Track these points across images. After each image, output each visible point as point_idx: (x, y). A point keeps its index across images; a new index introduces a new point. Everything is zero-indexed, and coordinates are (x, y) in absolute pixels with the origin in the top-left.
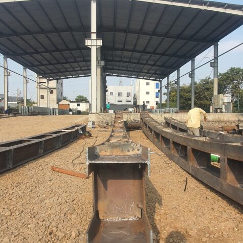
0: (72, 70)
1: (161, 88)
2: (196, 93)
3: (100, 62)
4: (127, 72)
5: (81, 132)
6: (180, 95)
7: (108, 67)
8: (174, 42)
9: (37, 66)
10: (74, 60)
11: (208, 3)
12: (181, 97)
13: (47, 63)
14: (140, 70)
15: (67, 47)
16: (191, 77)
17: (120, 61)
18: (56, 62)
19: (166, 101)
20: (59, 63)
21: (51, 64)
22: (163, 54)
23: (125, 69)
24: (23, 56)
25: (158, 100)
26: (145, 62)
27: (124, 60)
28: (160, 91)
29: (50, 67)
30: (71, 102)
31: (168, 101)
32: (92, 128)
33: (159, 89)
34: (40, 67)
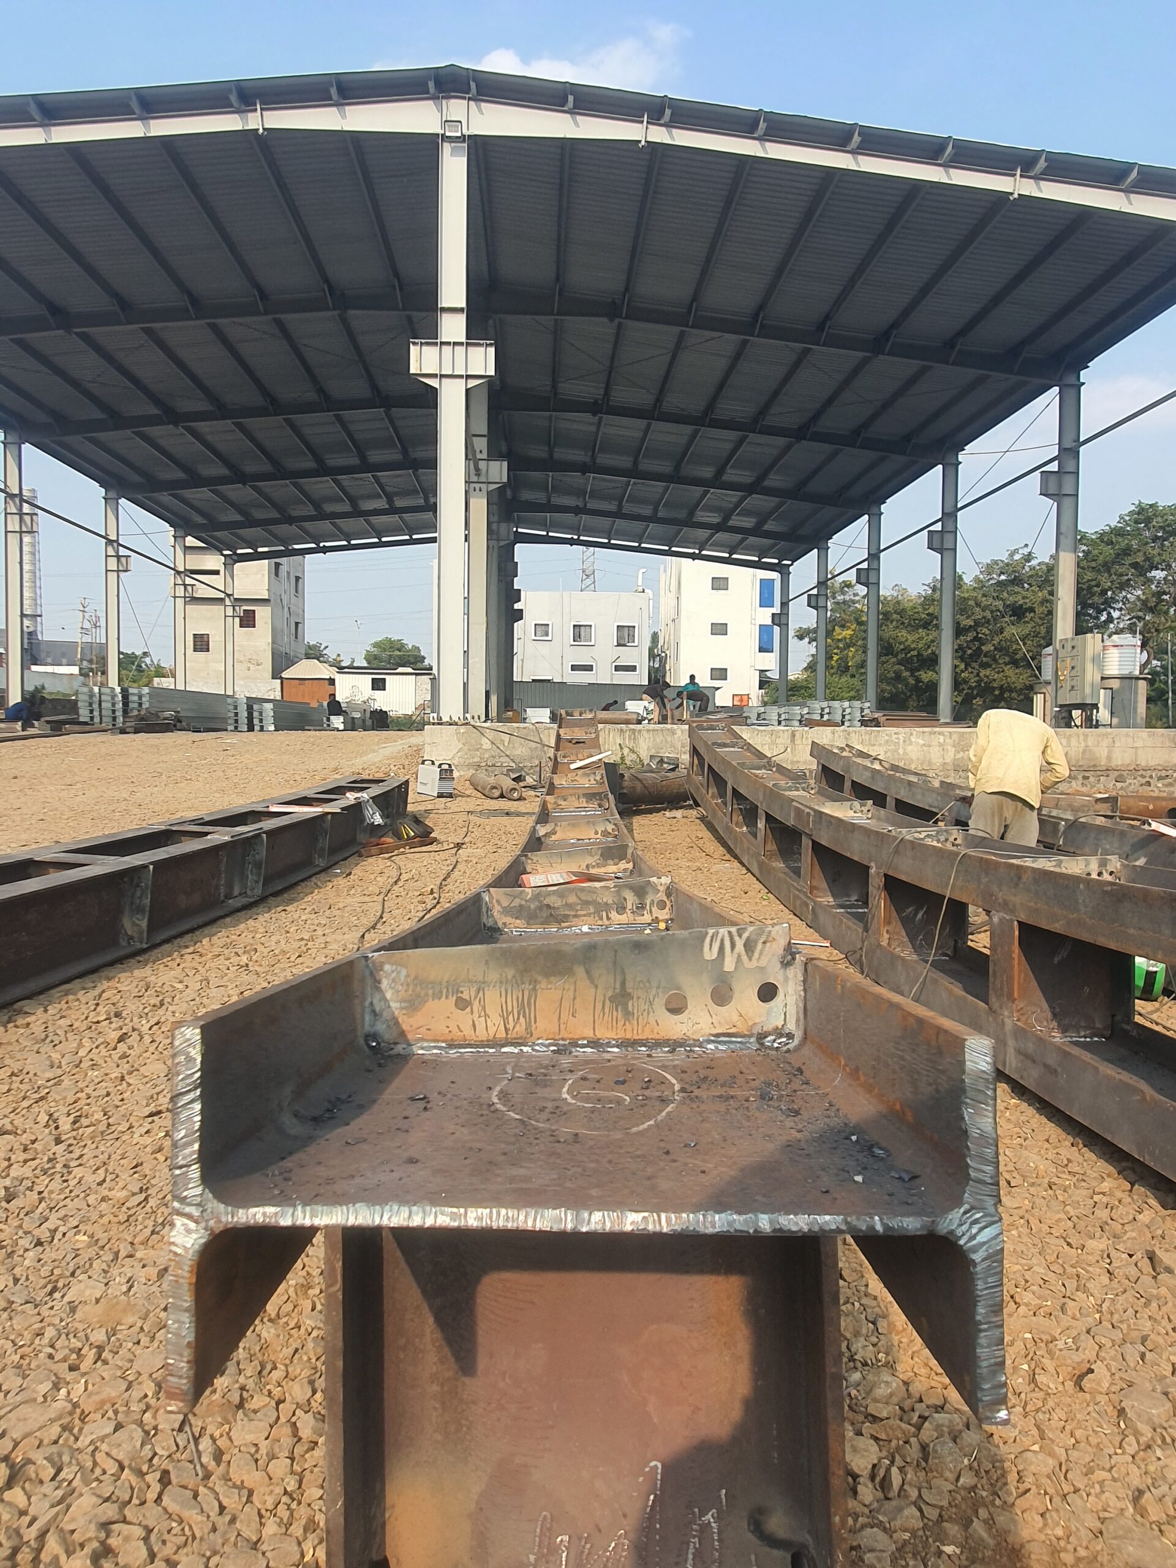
0: (346, 507)
1: (785, 604)
2: (959, 631)
3: (482, 465)
4: (620, 523)
5: (378, 820)
6: (880, 639)
7: (527, 495)
8: (856, 372)
9: (171, 486)
10: (355, 461)
11: (1042, 164)
12: (886, 649)
13: (224, 471)
14: (682, 515)
15: (321, 391)
16: (940, 550)
17: (584, 469)
18: (267, 467)
19: (811, 667)
20: (281, 473)
21: (242, 478)
22: (800, 433)
23: (612, 507)
24: (102, 436)
25: (770, 662)
26: (708, 472)
27: (603, 459)
28: (781, 620)
29: (239, 492)
30: (341, 669)
31: (821, 667)
32: (440, 795)
33: (776, 609)
34: (189, 494)
